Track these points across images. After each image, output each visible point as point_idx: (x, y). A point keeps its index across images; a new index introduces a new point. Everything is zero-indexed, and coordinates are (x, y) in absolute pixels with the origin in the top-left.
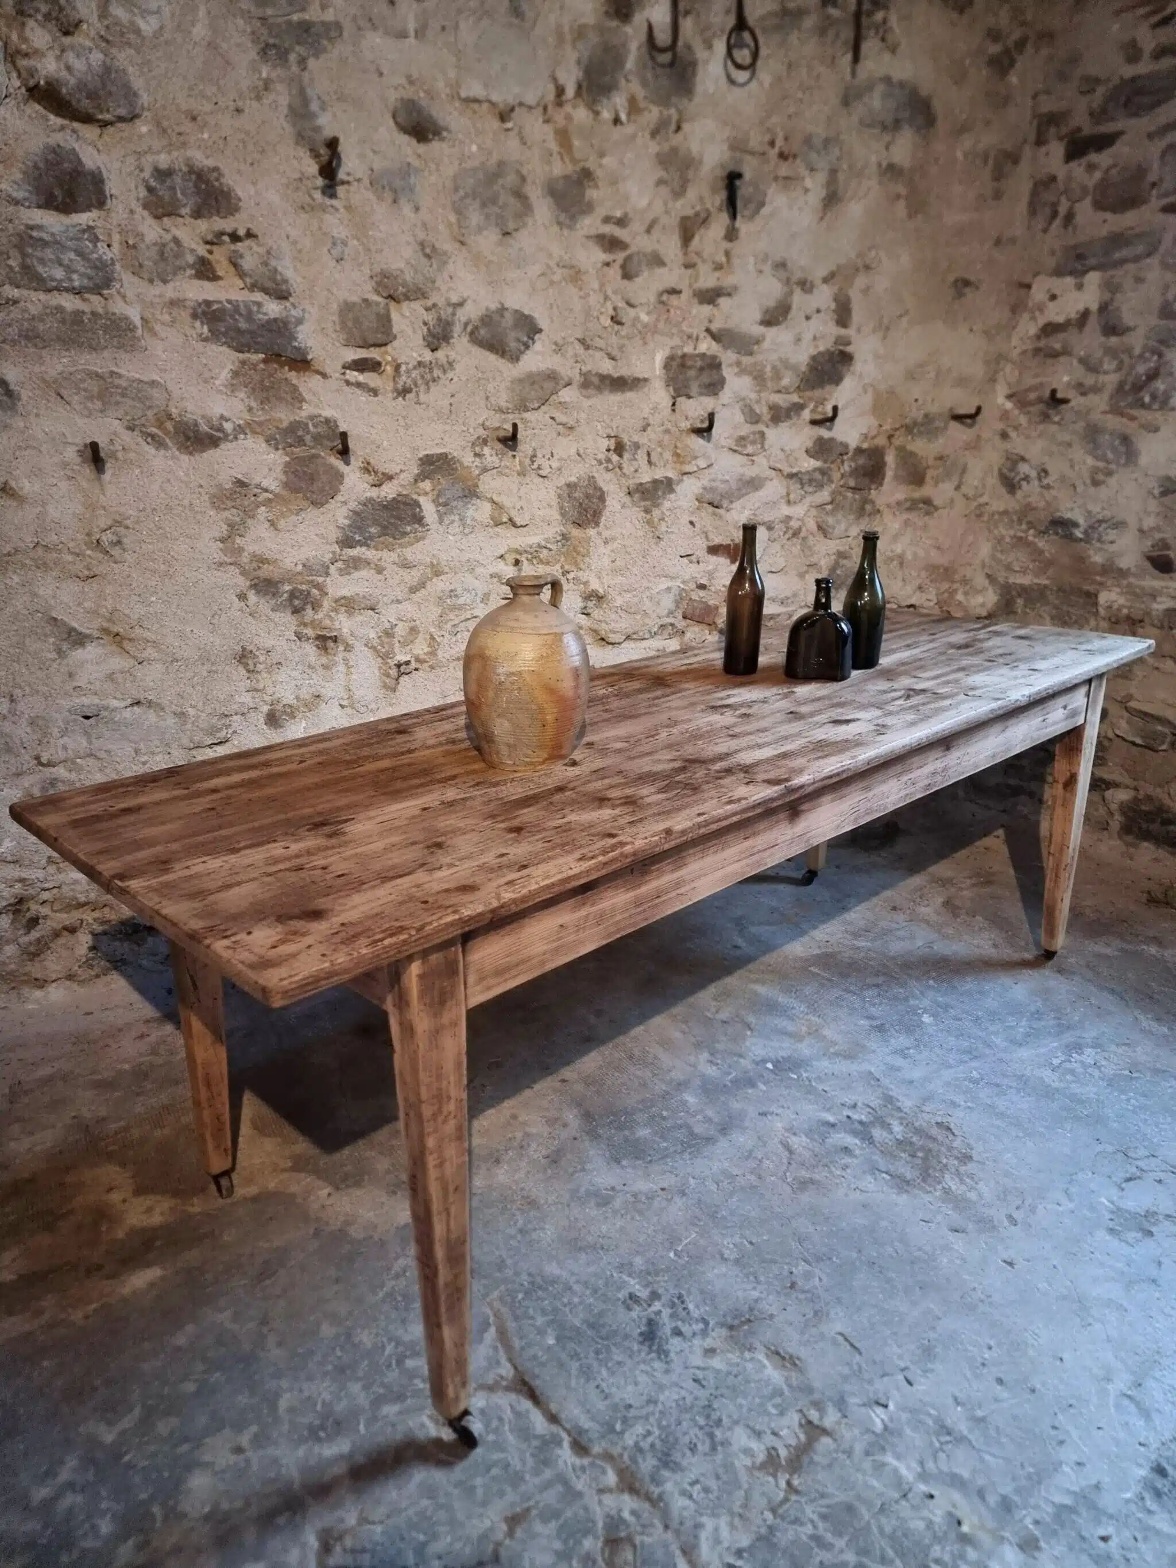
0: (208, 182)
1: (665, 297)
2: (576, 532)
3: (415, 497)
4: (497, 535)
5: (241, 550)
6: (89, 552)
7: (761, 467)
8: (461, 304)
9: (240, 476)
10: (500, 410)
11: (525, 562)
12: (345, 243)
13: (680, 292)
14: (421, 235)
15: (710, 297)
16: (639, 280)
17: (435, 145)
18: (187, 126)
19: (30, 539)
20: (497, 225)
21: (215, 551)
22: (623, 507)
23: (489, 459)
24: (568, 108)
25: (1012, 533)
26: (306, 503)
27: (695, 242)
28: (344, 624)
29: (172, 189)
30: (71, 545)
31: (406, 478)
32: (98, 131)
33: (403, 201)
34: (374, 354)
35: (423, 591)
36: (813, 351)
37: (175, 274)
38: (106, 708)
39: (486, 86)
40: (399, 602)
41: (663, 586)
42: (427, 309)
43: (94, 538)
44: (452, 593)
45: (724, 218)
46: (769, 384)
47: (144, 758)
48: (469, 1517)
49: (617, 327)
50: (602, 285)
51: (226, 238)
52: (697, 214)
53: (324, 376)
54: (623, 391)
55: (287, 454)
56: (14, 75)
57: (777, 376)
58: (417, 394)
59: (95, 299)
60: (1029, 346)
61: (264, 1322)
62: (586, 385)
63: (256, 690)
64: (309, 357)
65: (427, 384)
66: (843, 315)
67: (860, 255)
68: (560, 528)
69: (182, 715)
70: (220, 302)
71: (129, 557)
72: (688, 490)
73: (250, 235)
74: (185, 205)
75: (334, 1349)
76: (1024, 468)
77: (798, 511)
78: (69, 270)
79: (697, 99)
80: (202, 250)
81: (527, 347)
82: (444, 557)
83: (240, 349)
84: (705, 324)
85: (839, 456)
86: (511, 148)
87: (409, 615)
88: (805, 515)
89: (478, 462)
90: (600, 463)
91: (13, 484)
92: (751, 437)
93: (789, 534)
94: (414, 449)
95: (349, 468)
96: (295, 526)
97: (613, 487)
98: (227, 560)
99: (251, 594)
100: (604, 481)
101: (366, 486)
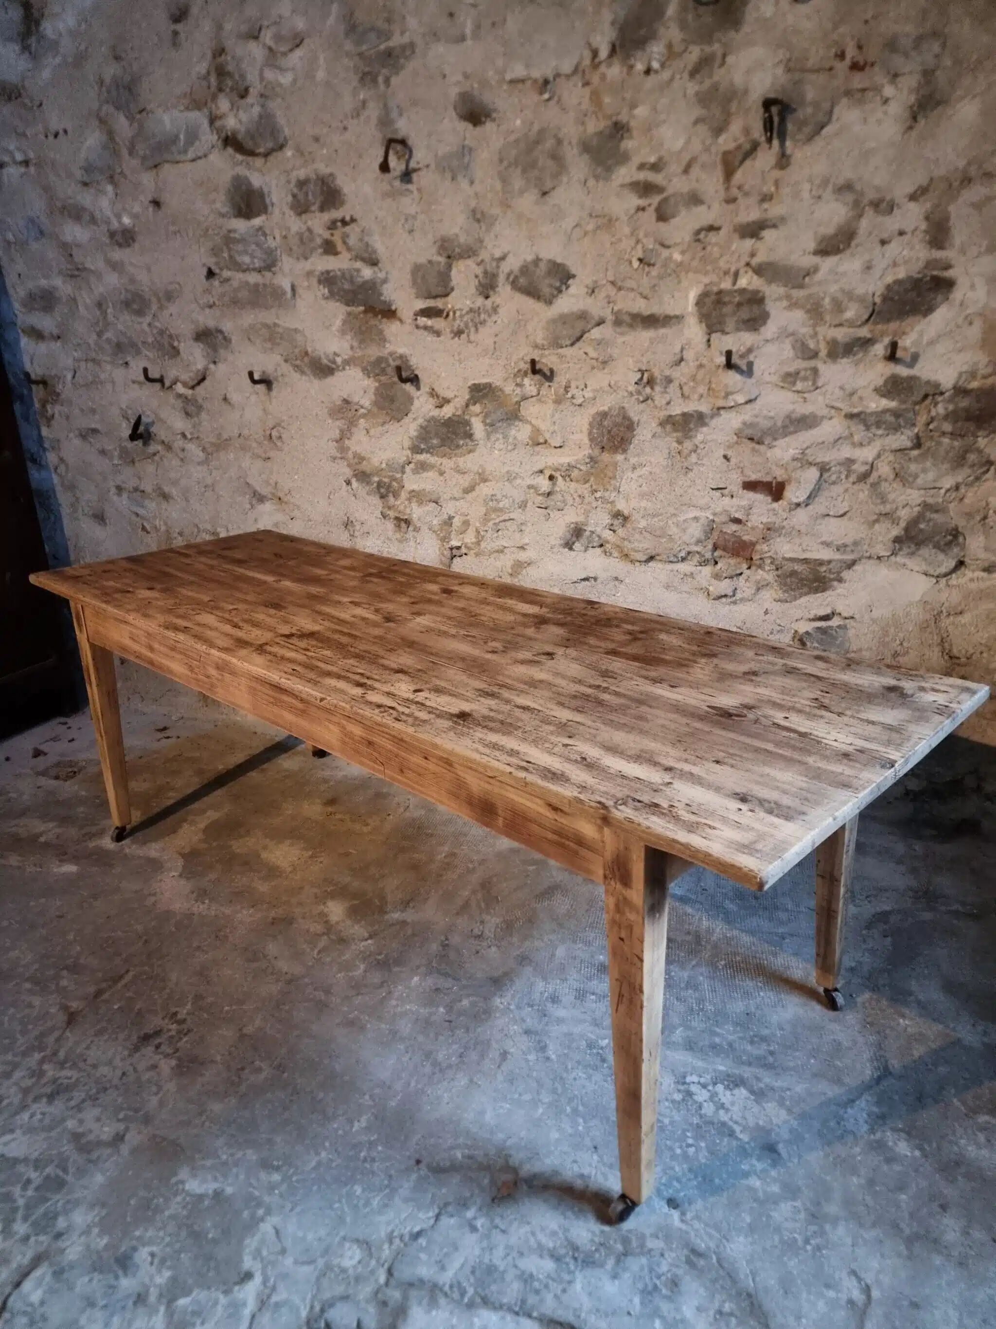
0: (327, 185)
1: (702, 235)
2: (606, 457)
3: (467, 417)
4: (538, 453)
5: (348, 448)
6: (265, 442)
7: (816, 404)
8: (503, 258)
9: (345, 396)
10: (538, 348)
11: (560, 479)
12: (414, 218)
13: (718, 229)
14: (473, 203)
15: (753, 230)
16: (674, 222)
17: (489, 127)
18: (314, 147)
19: (236, 432)
20: (536, 186)
21: (332, 449)
22: (654, 436)
23: (529, 388)
24: (603, 68)
26: (389, 418)
27: (738, 176)
28: (416, 512)
29: (307, 194)
30: (256, 436)
31: (460, 402)
32: (263, 160)
33: (460, 178)
34: (438, 303)
35: (474, 493)
36: (889, 279)
37: (312, 252)
39: (527, 66)
40: (456, 499)
41: (691, 515)
42: (478, 264)
43: (268, 433)
44: (493, 497)
45: (773, 147)
46: (828, 318)
49: (646, 269)
50: (634, 231)
51: (339, 224)
52: (741, 147)
53: (401, 321)
54: (656, 328)
55: (376, 381)
56: (215, 132)
57: (838, 307)
58: (469, 335)
59: (268, 275)
62: (618, 323)
64: (393, 308)
65: (476, 326)
66: (938, 234)
68: (587, 451)
70: (334, 271)
71: (286, 448)
72: (725, 424)
73: (353, 220)
74: (314, 204)
77: (865, 454)
78: (253, 257)
80: (327, 235)
81: (560, 291)
82: (489, 468)
83: (348, 305)
84: (745, 259)
85: (926, 396)
86: (551, 115)
87: (463, 510)
88: (875, 459)
89: (518, 390)
90: (631, 394)
91: (228, 396)
92: (802, 374)
93: (853, 478)
94: (465, 379)
95: (419, 393)
96: (382, 435)
97: (644, 418)
98: (339, 455)
99: (354, 481)
100: (635, 411)
101: (432, 407)
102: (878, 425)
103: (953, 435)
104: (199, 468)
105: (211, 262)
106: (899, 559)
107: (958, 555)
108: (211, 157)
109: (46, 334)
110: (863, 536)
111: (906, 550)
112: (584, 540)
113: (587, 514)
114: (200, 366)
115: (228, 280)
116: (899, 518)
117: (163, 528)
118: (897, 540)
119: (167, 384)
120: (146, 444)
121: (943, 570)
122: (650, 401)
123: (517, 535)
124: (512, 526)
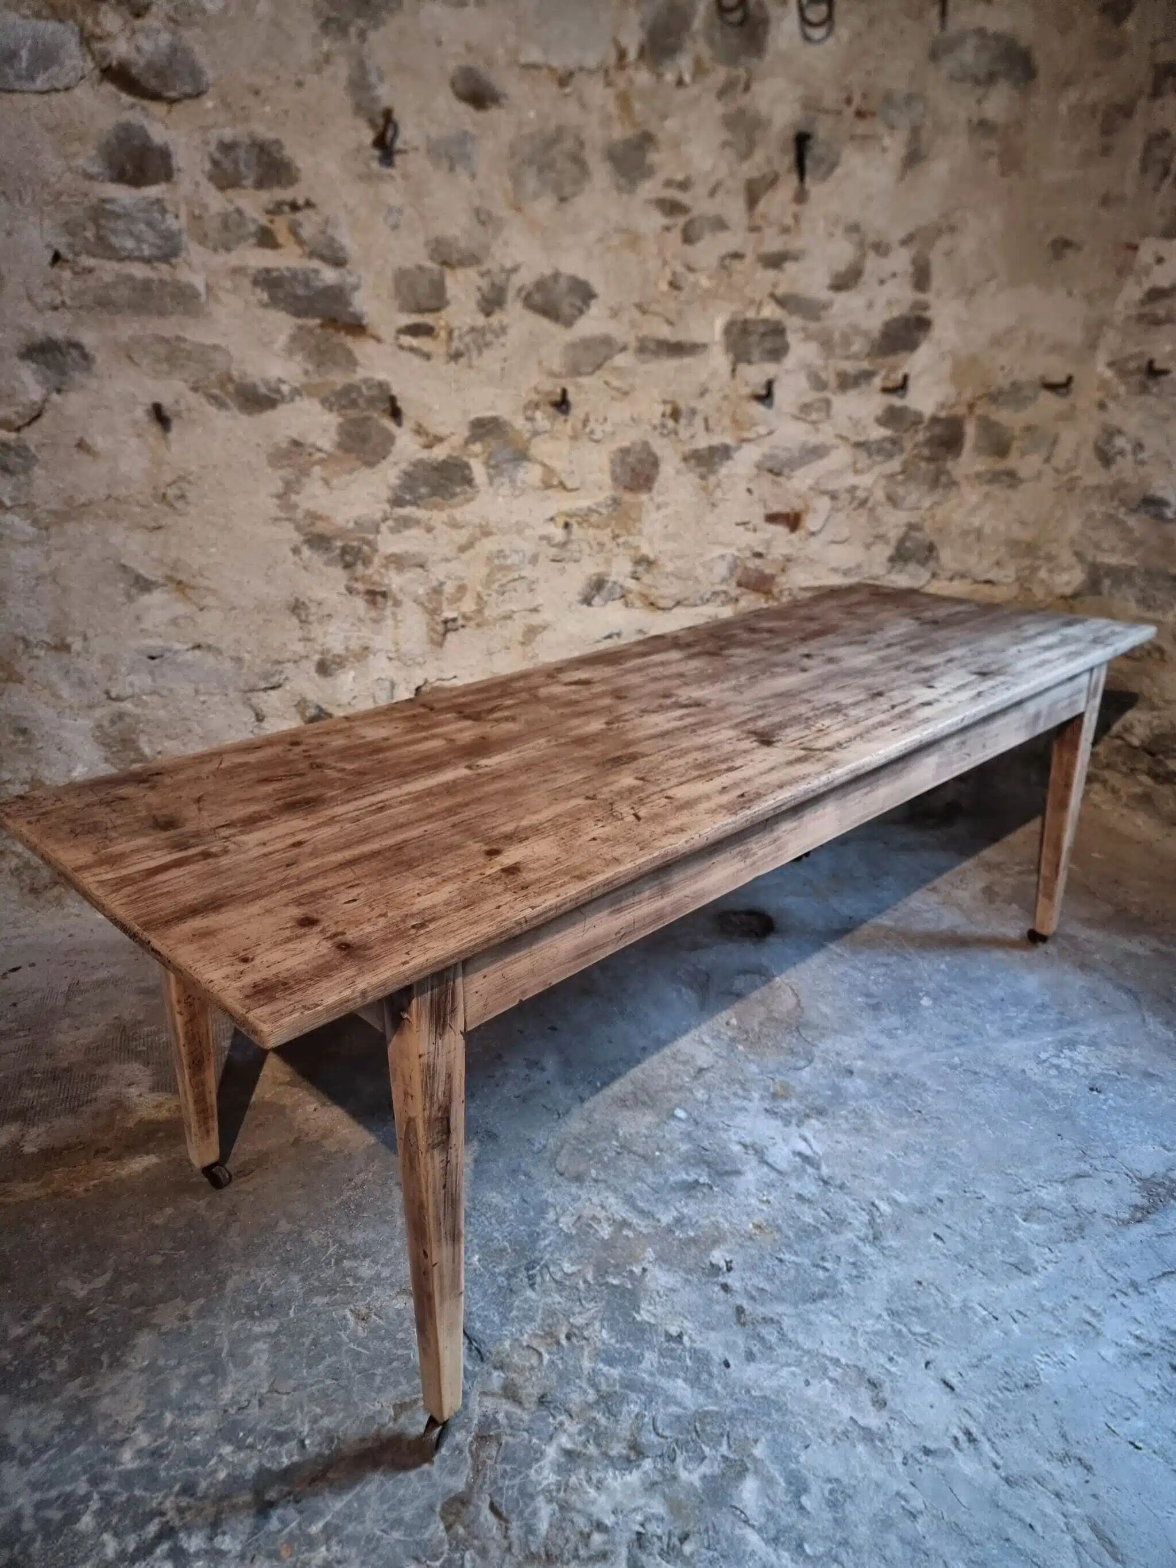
0: (269, 154)
1: (727, 262)
2: (628, 497)
3: (465, 459)
4: (548, 498)
5: (295, 506)
6: (155, 505)
7: (826, 434)
8: (515, 270)
9: (296, 436)
10: (552, 374)
11: (577, 526)
12: (400, 211)
13: (743, 256)
14: (477, 202)
15: (775, 261)
16: (700, 245)
17: (494, 113)
18: (250, 101)
19: (102, 493)
20: (554, 190)
21: (272, 507)
22: (678, 473)
23: (541, 422)
24: (630, 71)
25: (1103, 509)
26: (359, 463)
27: (762, 206)
28: (394, 581)
29: (236, 162)
30: (139, 497)
31: (457, 440)
32: (166, 108)
33: (459, 169)
34: (428, 319)
35: (471, 551)
36: (887, 316)
37: (238, 242)
38: (169, 650)
39: (546, 51)
40: (447, 560)
41: (717, 553)
42: (482, 275)
43: (162, 491)
44: (501, 554)
45: (793, 180)
46: (838, 350)
47: (202, 698)
48: (363, 1400)
49: (675, 293)
50: (661, 251)
51: (286, 208)
52: (764, 177)
53: (378, 340)
54: (680, 357)
55: (341, 415)
56: (89, 58)
57: (846, 341)
58: (470, 358)
59: (164, 267)
60: (1133, 312)
61: (232, 1213)
62: (642, 350)
63: (309, 640)
64: (365, 322)
65: (479, 349)
66: (921, 278)
67: (945, 216)
68: (609, 492)
69: (238, 660)
70: (278, 269)
71: (192, 510)
72: (747, 457)
73: (309, 204)
74: (247, 177)
75: (285, 1243)
76: (1120, 442)
77: (865, 480)
78: (139, 239)
79: (768, 57)
80: (263, 220)
81: (581, 312)
82: (493, 519)
83: (298, 314)
84: (769, 289)
85: (912, 425)
86: (570, 113)
87: (457, 573)
88: (873, 485)
89: (529, 425)
90: (655, 428)
91: (88, 441)
92: (816, 404)
93: (855, 503)
94: (465, 412)
95: (401, 430)
96: (348, 485)
97: (668, 453)
98: (282, 515)
99: (304, 548)
100: (660, 446)
101: (417, 447)
102: (878, 452)
103: (930, 459)
104: (27, 550)
105: (61, 243)
106: (893, 577)
107: (932, 568)
108: (77, 92)
110: (863, 559)
111: (897, 569)
112: (604, 593)
113: (608, 562)
114: (35, 397)
115: (90, 271)
116: (890, 539)
118: (892, 559)
122: (674, 435)
123: (528, 595)
124: (521, 586)
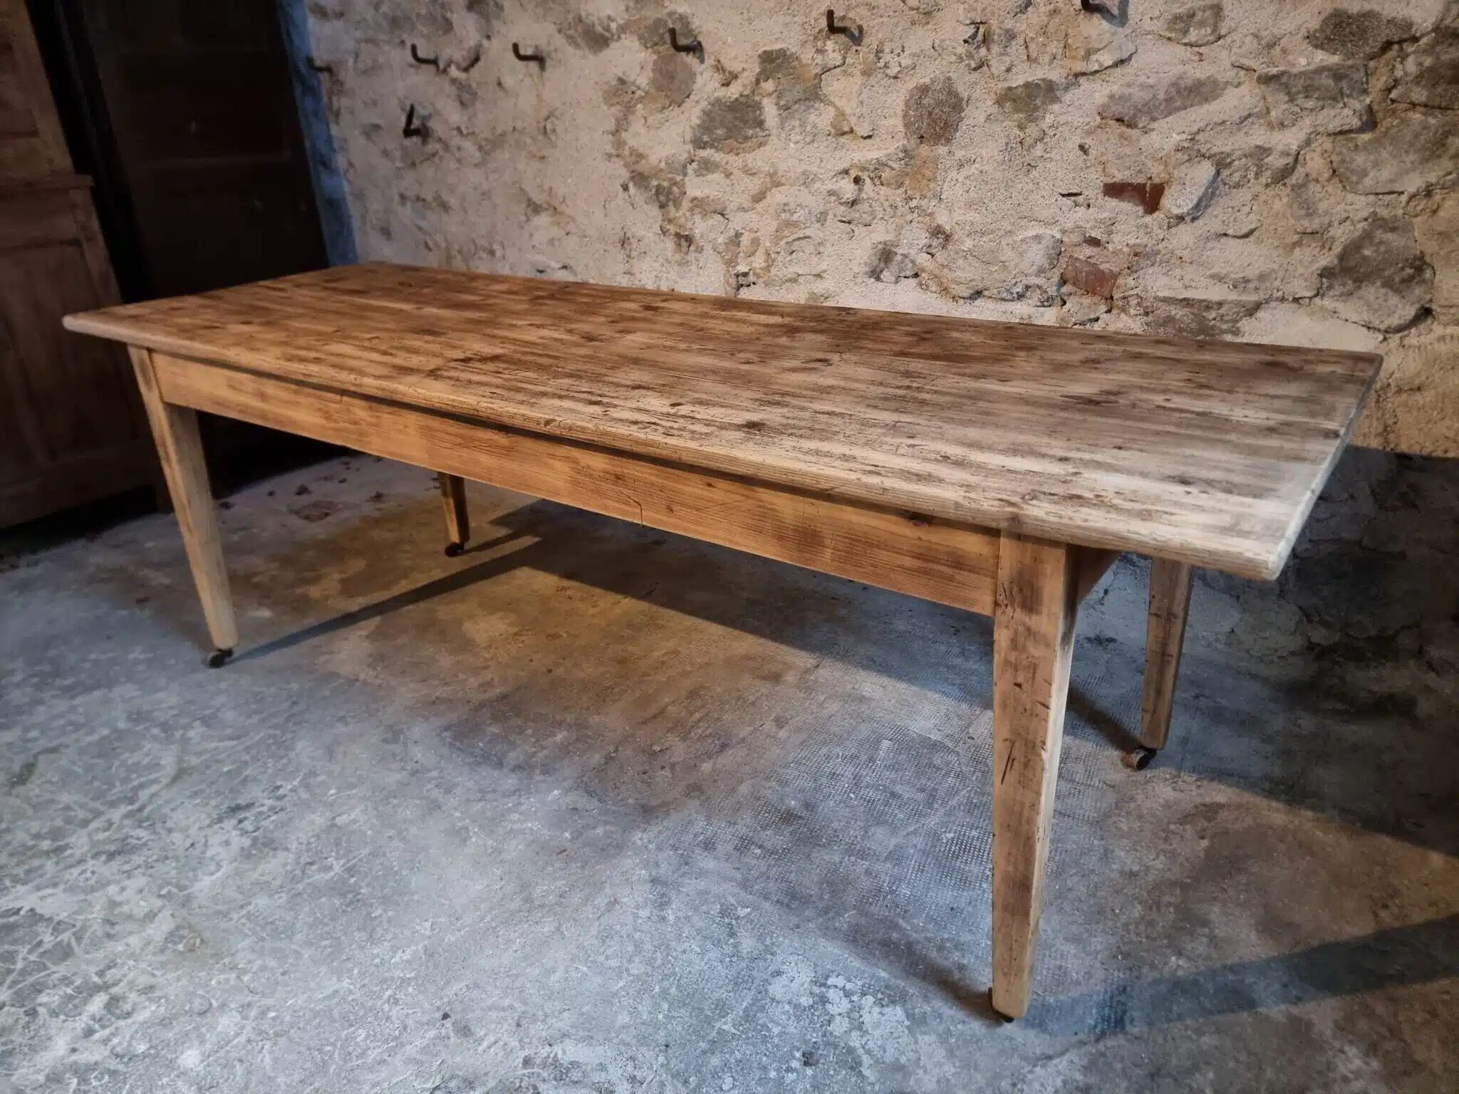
2: (924, 150)
3: (757, 98)
4: (843, 147)
5: (625, 143)
6: (540, 137)
7: (1218, 64)
9: (620, 75)
11: (868, 182)
19: (510, 125)
21: (607, 143)
22: (988, 118)
23: (832, 55)
26: (669, 102)
28: (700, 227)
30: (530, 130)
31: (748, 77)
35: (764, 201)
38: (549, 266)
40: (744, 210)
41: (1031, 233)
43: (541, 125)
44: (786, 207)
55: (654, 52)
68: (902, 142)
71: (560, 144)
72: (1084, 99)
77: (1286, 139)
82: (782, 167)
85: (1388, 45)
87: (752, 225)
88: (1301, 147)
89: (819, 59)
90: (960, 58)
91: (502, 80)
92: (1199, 15)
93: (1266, 177)
94: (755, 45)
95: (704, 66)
96: (661, 124)
97: (977, 93)
98: (614, 152)
99: (631, 185)
100: (964, 83)
101: (717, 85)
102: (1308, 91)
103: (1428, 107)
104: (476, 171)
106: (1327, 302)
107: (1420, 300)
109: (329, 11)
110: (1275, 266)
111: (1338, 290)
112: (894, 267)
113: (899, 228)
114: (472, 43)
116: (1333, 239)
117: (443, 245)
118: (1326, 273)
119: (441, 66)
120: (424, 142)
121: (1395, 321)
122: (985, 68)
123: (815, 259)
124: (808, 247)
